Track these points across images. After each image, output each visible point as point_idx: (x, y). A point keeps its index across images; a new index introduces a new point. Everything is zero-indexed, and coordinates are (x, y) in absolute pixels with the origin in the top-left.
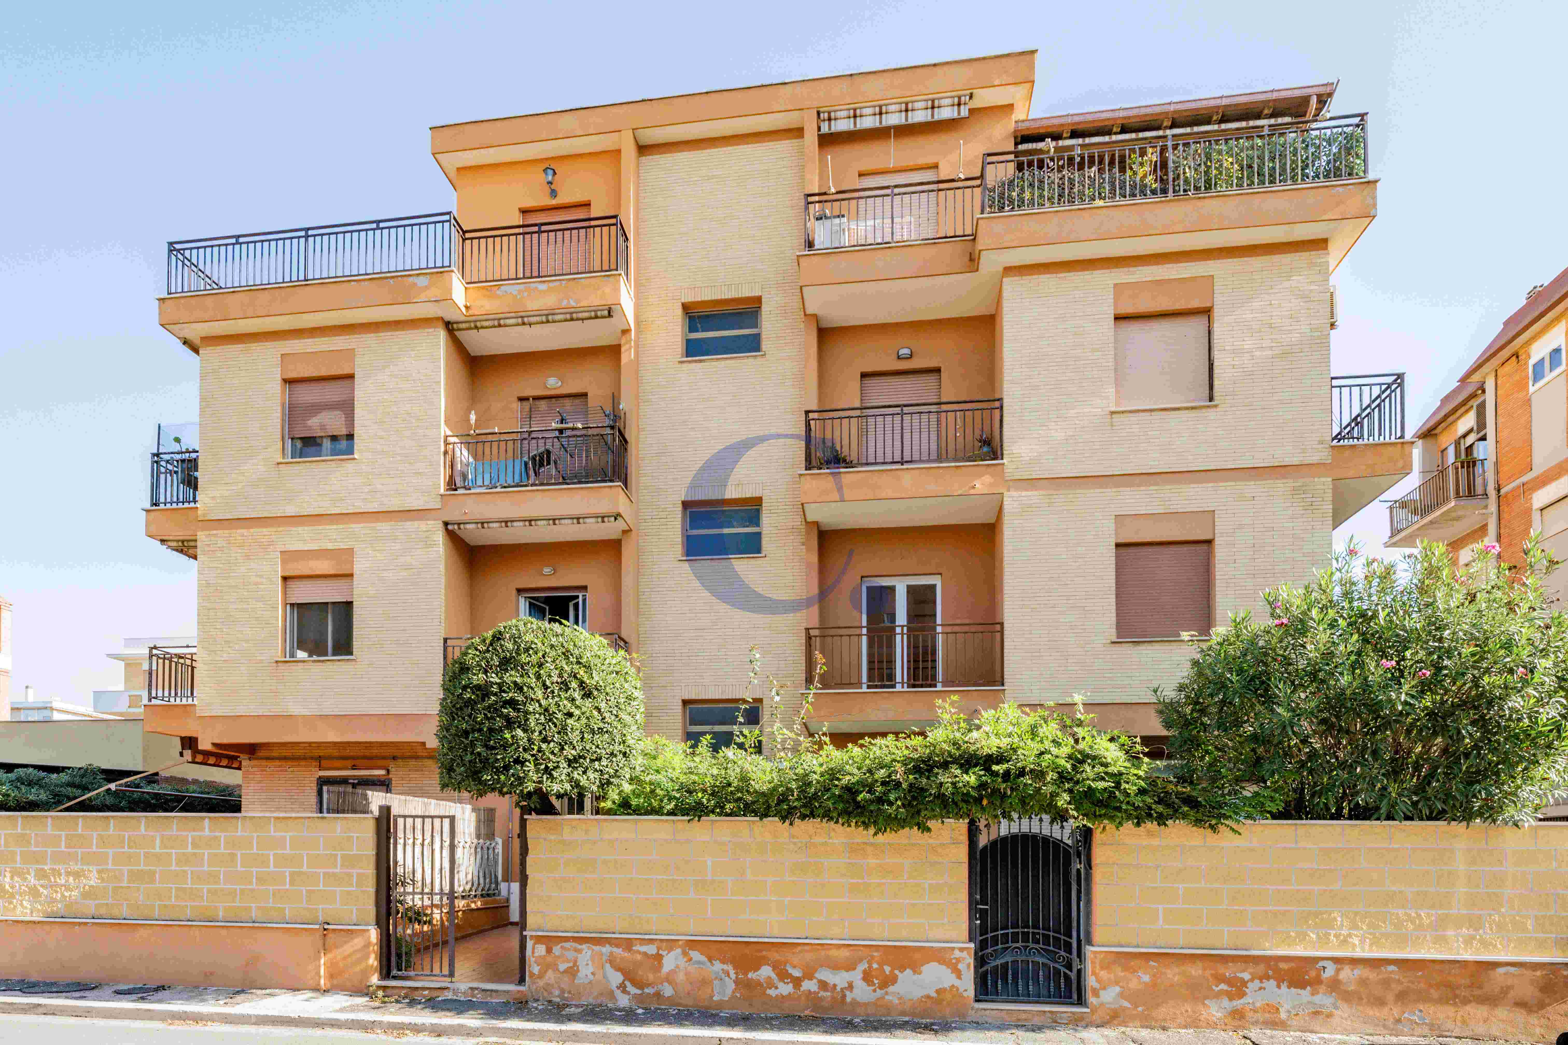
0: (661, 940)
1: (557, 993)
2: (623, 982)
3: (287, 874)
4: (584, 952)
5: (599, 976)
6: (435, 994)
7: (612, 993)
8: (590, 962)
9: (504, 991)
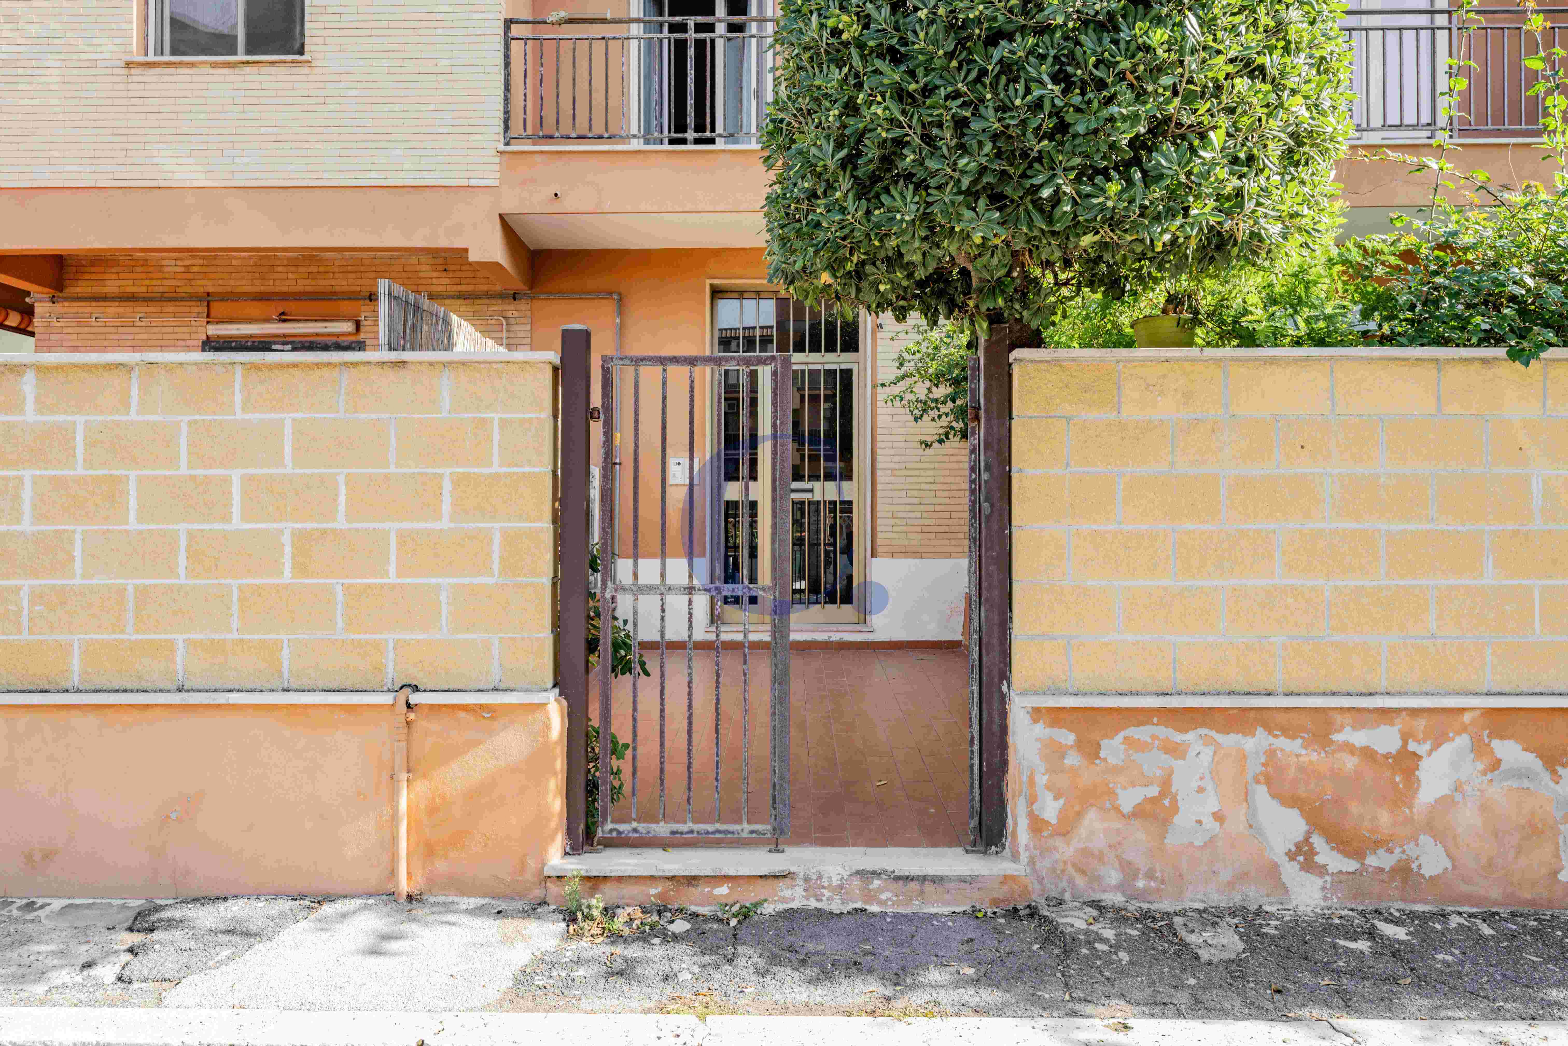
0: (1415, 712)
1: (1113, 877)
2: (1307, 840)
3: (286, 539)
4: (1192, 753)
5: (1237, 824)
6: (748, 896)
7: (1274, 871)
8: (1210, 787)
9: (962, 880)
